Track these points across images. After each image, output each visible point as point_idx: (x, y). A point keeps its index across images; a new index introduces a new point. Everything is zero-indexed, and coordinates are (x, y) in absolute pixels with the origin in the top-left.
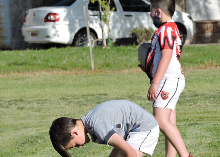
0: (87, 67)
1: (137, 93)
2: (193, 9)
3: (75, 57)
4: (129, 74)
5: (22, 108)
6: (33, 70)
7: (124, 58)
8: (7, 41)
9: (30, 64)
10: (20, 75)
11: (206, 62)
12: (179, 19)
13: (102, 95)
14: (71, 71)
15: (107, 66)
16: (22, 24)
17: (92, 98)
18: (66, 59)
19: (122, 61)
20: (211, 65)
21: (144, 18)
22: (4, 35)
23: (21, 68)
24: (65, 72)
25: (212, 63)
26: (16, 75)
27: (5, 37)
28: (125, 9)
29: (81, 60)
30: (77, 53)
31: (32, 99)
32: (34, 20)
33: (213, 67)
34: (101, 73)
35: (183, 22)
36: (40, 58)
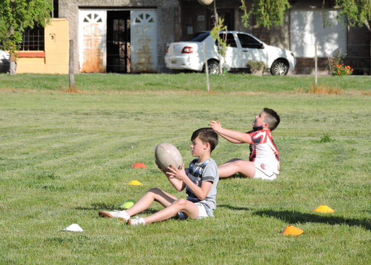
0: (205, 89)
1: (232, 111)
2: (294, 46)
3: (197, 81)
4: (235, 96)
5: (138, 119)
6: (164, 89)
7: (234, 83)
8: (154, 67)
9: (161, 85)
10: (153, 93)
11: (295, 89)
12: (283, 54)
13: (205, 111)
14: (192, 91)
15: (220, 89)
16: (165, 54)
17: (197, 113)
18: (190, 82)
19: (232, 86)
20: (299, 91)
21: (256, 52)
22: (152, 62)
23: (154, 87)
24: (187, 92)
25: (300, 90)
26: (150, 92)
27: (152, 63)
28: (244, 46)
29: (200, 83)
30: (199, 77)
31: (149, 113)
32: (174, 51)
33: (300, 93)
34: (214, 94)
35: (286, 56)
36: (170, 80)
